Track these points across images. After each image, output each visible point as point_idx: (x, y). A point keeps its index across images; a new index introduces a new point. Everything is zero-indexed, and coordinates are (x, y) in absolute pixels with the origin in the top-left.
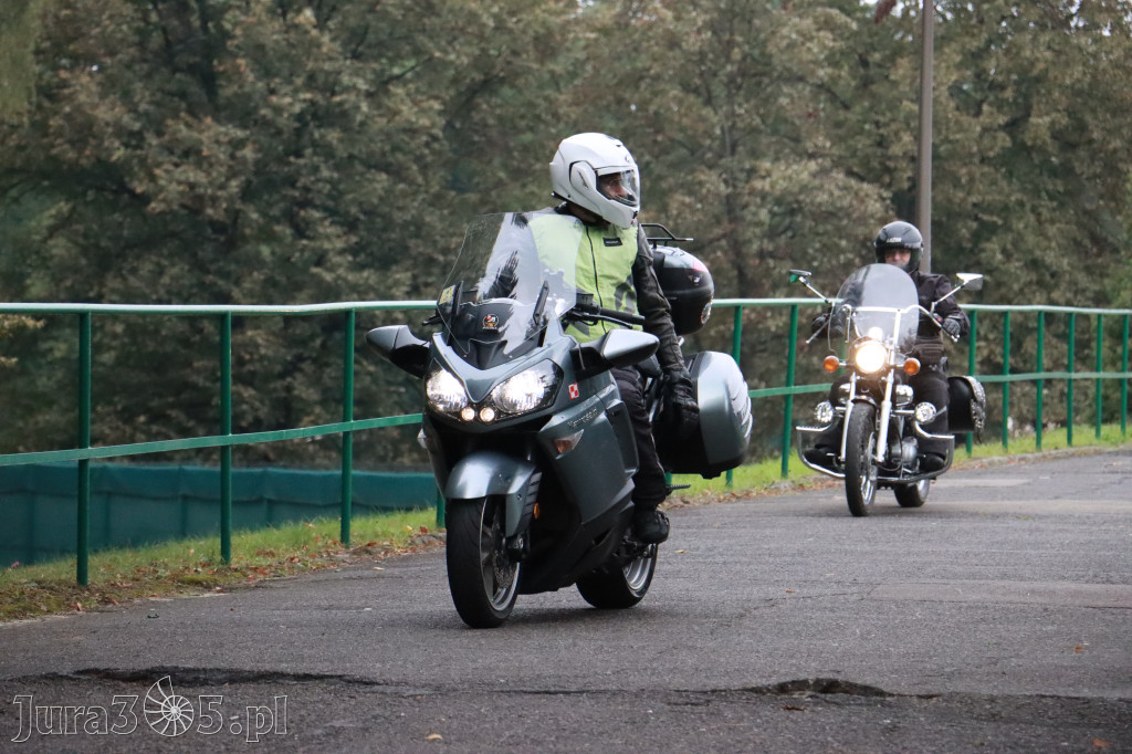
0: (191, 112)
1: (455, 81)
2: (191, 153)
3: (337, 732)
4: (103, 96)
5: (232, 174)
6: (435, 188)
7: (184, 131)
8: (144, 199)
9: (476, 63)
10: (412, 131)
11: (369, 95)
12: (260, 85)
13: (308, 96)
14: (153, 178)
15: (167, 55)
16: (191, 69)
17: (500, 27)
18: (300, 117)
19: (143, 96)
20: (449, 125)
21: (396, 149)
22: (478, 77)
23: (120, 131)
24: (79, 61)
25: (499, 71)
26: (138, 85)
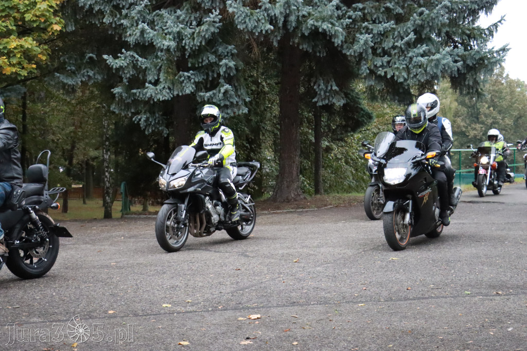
0: (475, 123)
1: (515, 117)
2: (475, 129)
3: (499, 210)
4: (462, 121)
5: (481, 132)
6: (512, 133)
7: (473, 126)
8: (468, 136)
9: (518, 114)
10: (508, 124)
11: (502, 120)
12: (485, 119)
13: (492, 120)
14: (469, 133)
15: (472, 115)
16: (475, 117)
17: (522, 108)
18: (491, 123)
19: (468, 122)
20: (514, 123)
21: (506, 127)
22: (519, 116)
23: (464, 126)
24: (459, 117)
25: (522, 115)
26: (467, 120)
